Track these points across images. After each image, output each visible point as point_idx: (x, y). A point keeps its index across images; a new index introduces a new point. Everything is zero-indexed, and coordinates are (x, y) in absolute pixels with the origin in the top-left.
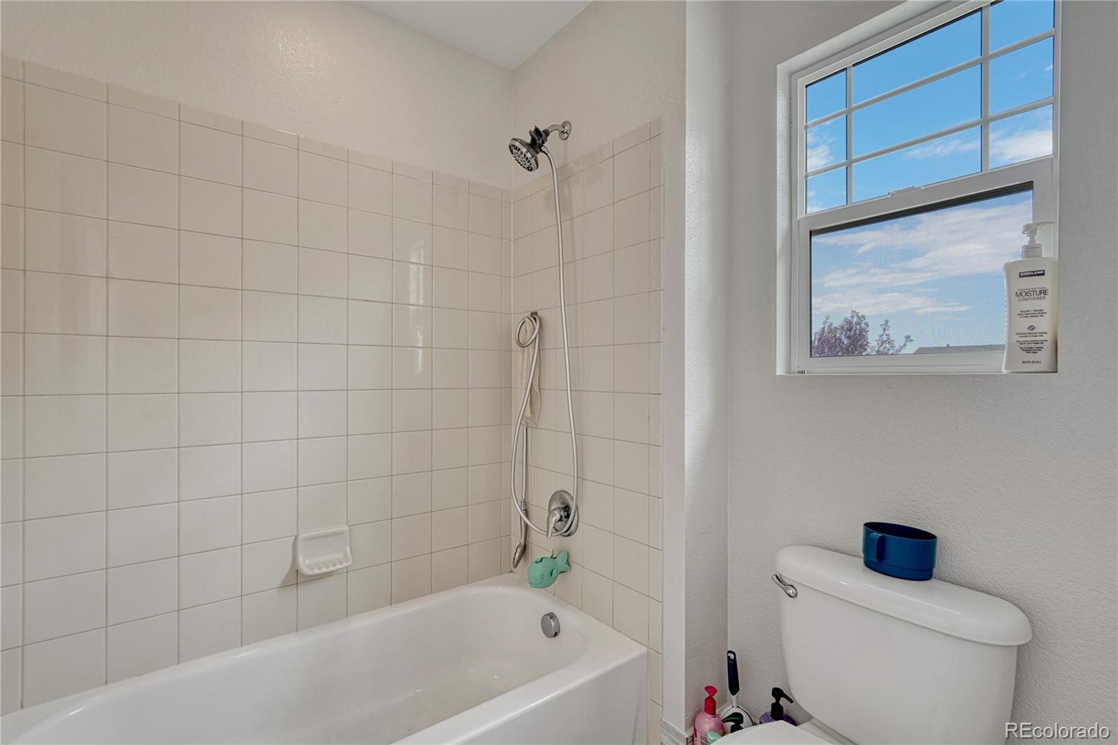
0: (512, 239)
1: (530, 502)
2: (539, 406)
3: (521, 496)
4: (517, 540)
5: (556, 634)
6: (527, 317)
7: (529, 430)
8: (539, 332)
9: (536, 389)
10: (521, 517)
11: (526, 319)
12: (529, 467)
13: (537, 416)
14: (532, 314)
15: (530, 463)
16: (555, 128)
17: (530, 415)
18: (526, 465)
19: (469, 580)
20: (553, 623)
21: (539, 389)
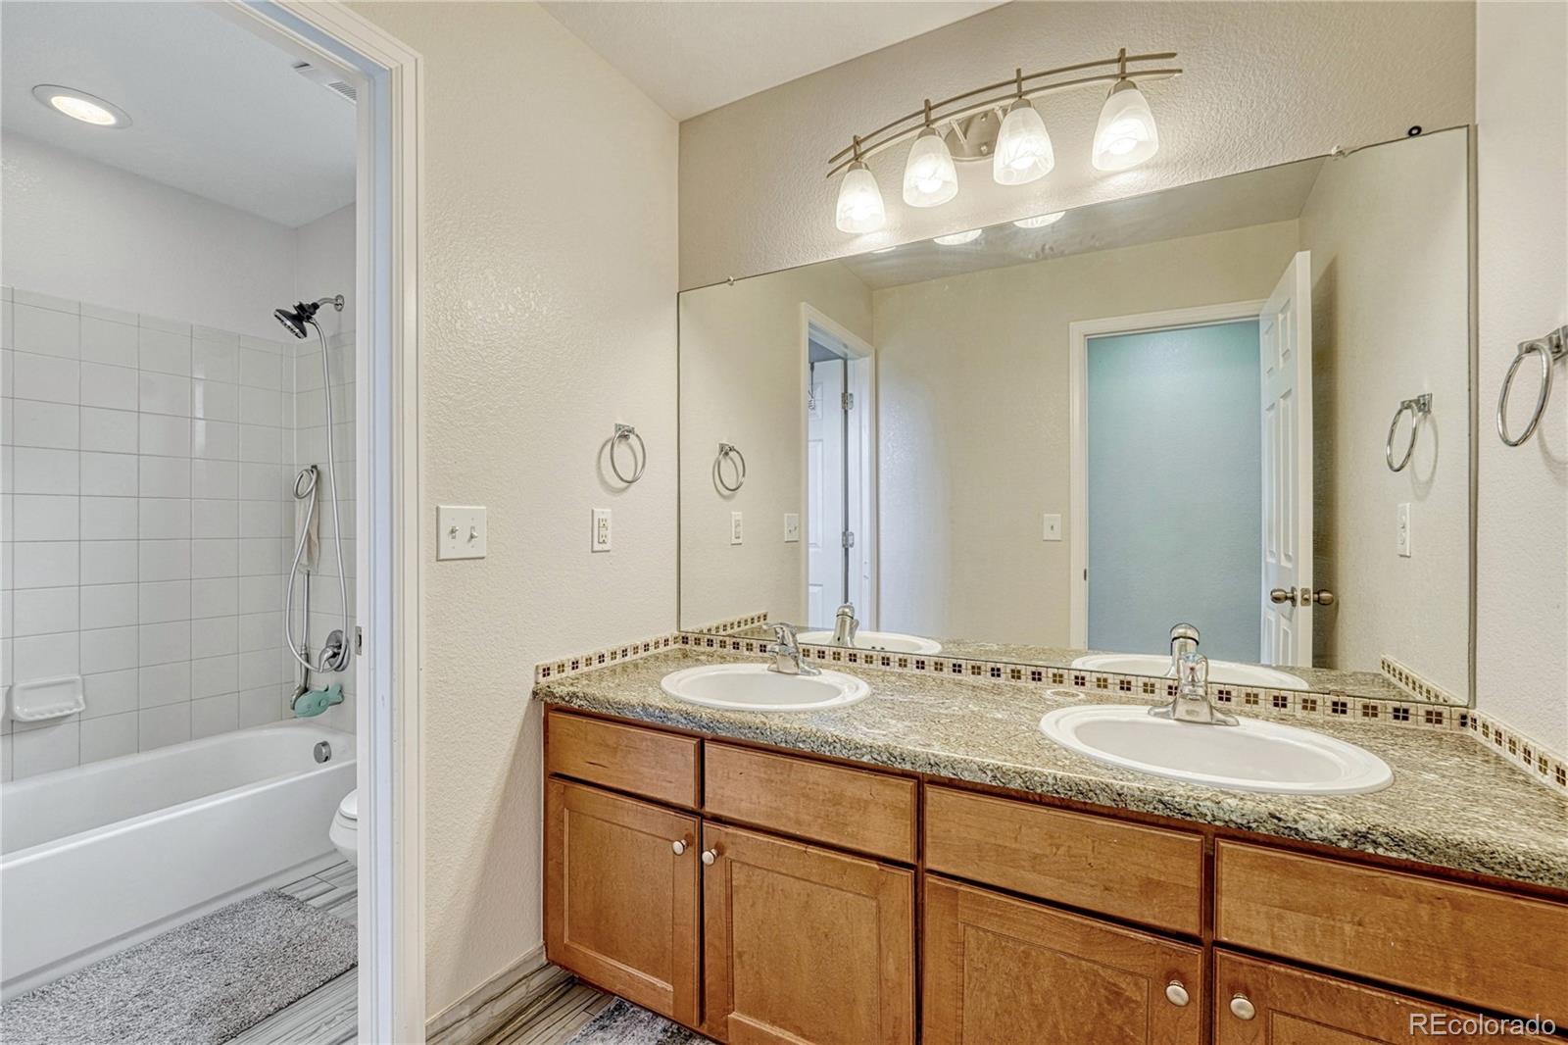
0: (295, 392)
1: (312, 646)
2: (318, 554)
3: (299, 640)
4: (299, 682)
5: (327, 759)
6: (306, 470)
7: (311, 577)
8: (316, 482)
9: (314, 537)
10: (301, 664)
11: (304, 473)
12: (311, 614)
13: (316, 562)
14: (313, 467)
15: (311, 609)
16: (326, 301)
17: (306, 563)
18: (308, 611)
19: (238, 727)
20: (324, 751)
21: (319, 538)
